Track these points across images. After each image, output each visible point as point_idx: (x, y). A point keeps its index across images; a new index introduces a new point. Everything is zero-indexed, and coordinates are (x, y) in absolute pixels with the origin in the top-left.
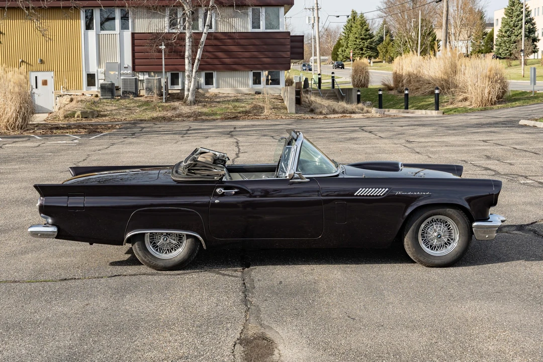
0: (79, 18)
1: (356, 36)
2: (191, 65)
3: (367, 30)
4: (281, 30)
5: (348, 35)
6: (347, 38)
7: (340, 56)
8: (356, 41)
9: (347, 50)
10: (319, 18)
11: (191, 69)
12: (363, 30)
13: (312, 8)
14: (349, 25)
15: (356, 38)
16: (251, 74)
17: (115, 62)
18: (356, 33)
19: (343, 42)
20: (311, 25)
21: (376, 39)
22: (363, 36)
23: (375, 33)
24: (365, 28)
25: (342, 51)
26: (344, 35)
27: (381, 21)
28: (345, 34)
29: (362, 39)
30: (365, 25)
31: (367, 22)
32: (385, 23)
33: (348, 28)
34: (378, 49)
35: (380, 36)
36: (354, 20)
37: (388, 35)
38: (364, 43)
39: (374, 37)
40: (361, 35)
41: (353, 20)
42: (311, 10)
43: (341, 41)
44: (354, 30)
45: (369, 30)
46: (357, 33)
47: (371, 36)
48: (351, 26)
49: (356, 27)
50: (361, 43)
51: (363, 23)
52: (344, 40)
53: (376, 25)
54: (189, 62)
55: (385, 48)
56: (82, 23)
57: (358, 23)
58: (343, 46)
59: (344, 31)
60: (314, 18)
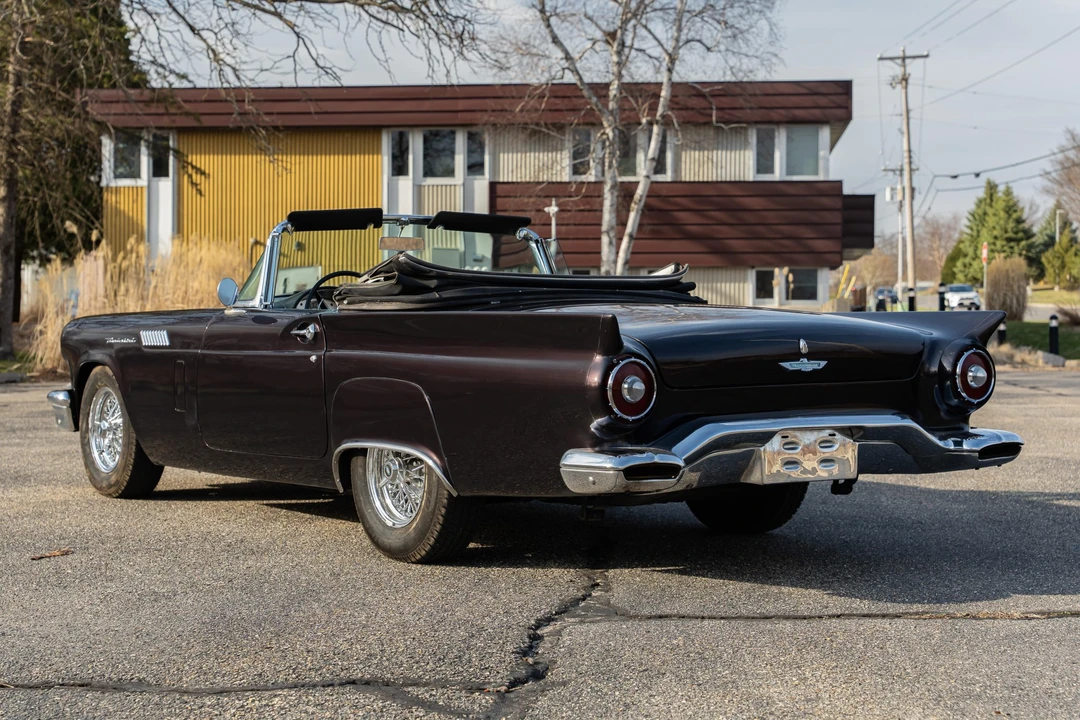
0: (378, 151)
1: (995, 233)
2: (614, 250)
3: (1019, 221)
4: (821, 177)
5: (978, 231)
6: (975, 239)
7: (960, 276)
8: (994, 244)
9: (975, 264)
10: (913, 190)
11: (613, 257)
12: (1011, 221)
13: (899, 168)
14: (980, 212)
15: (996, 238)
16: (752, 275)
17: (453, 247)
18: (994, 228)
19: (967, 248)
20: (897, 205)
21: (1039, 239)
22: (1010, 234)
23: (1035, 230)
24: (1015, 216)
25: (965, 266)
26: (968, 231)
27: (1051, 202)
28: (972, 229)
29: (1009, 240)
30: (1015, 211)
31: (1021, 205)
32: (1059, 206)
33: (977, 217)
34: (1044, 260)
35: (1047, 235)
36: (992, 200)
37: (1066, 232)
38: (1012, 248)
39: (1033, 235)
40: (1006, 232)
41: (988, 201)
42: (898, 172)
43: (961, 246)
44: (991, 221)
45: (1024, 221)
46: (997, 227)
47: (1028, 234)
48: (985, 214)
49: (995, 215)
50: (1006, 248)
51: (1011, 208)
52: (967, 243)
53: (1039, 214)
54: (611, 243)
55: (1059, 258)
56: (385, 161)
57: (1000, 205)
58: (966, 256)
59: (968, 223)
60: (904, 189)
